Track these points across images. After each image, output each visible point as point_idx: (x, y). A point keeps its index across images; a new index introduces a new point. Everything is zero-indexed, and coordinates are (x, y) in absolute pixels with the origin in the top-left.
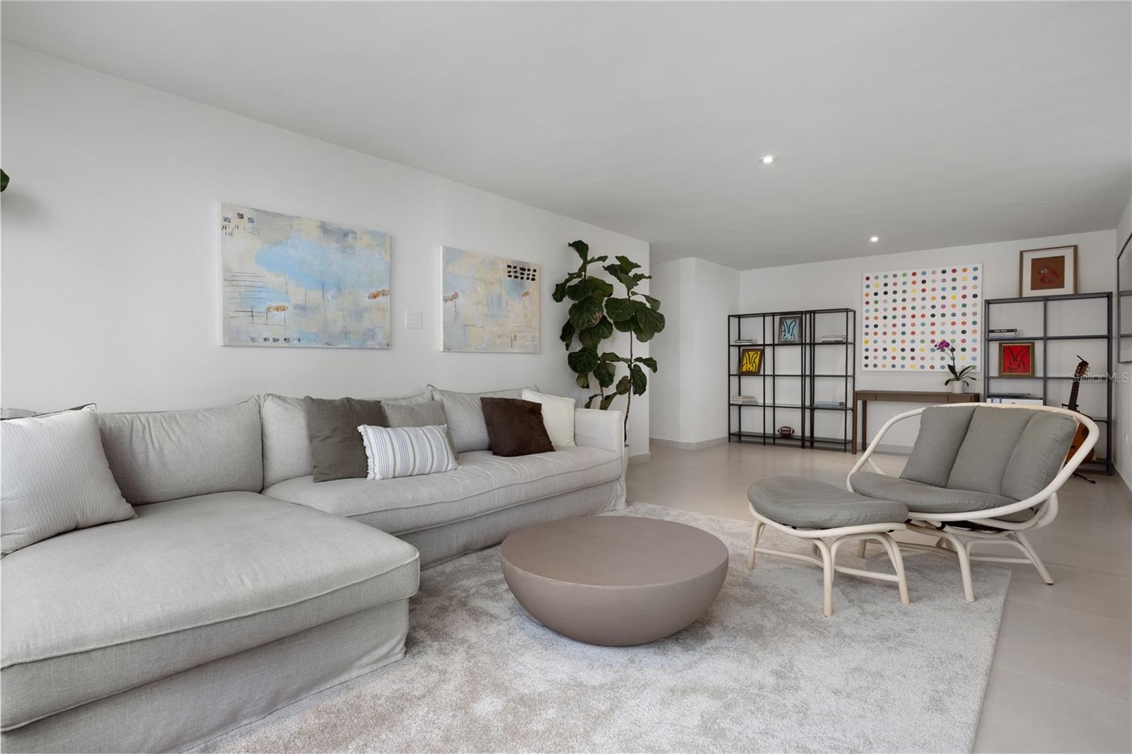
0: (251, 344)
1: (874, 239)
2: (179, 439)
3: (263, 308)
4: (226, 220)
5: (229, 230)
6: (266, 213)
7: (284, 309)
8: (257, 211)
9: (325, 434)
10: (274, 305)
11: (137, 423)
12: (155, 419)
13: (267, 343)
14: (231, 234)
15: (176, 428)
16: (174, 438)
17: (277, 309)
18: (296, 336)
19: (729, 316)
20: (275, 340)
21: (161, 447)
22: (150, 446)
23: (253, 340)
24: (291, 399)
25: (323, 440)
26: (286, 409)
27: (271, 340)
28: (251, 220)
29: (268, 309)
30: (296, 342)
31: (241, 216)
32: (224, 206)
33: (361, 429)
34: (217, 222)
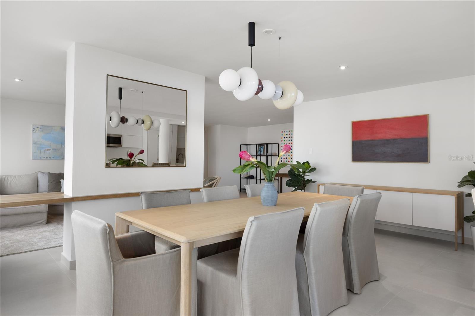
0: (40, 159)
1: (269, 120)
2: (15, 181)
3: (43, 150)
4: (33, 129)
5: (34, 131)
6: (45, 126)
7: (49, 150)
8: (42, 126)
9: (52, 181)
10: (47, 149)
11: (6, 178)
12: (11, 177)
13: (45, 159)
14: (35, 132)
15: (15, 179)
16: (14, 181)
17: (48, 150)
18: (53, 157)
19: (241, 145)
20: (47, 158)
21: (11, 183)
22: (8, 183)
24: (46, 173)
25: (51, 182)
26: (44, 175)
27: (46, 158)
28: (41, 128)
29: (45, 150)
30: (53, 158)
32: (33, 125)
33: (61, 180)
34: (32, 130)
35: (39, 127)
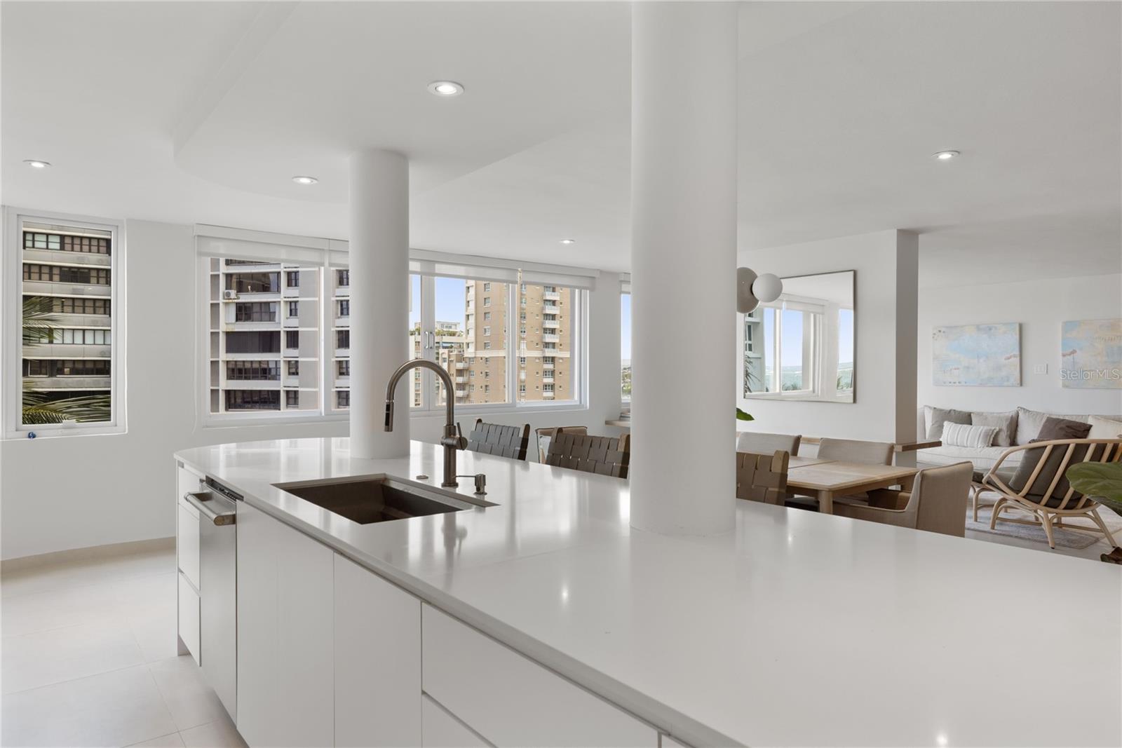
7: (958, 369)
17: (955, 369)
20: (954, 383)
23: (945, 383)
28: (944, 332)
31: (940, 331)
35: (943, 330)
